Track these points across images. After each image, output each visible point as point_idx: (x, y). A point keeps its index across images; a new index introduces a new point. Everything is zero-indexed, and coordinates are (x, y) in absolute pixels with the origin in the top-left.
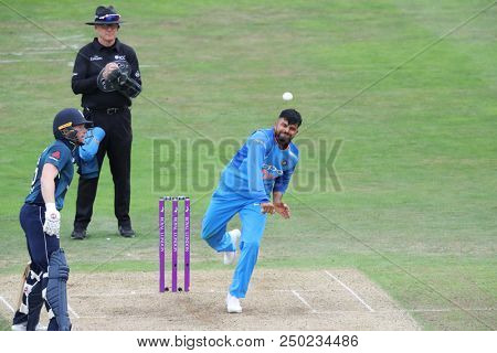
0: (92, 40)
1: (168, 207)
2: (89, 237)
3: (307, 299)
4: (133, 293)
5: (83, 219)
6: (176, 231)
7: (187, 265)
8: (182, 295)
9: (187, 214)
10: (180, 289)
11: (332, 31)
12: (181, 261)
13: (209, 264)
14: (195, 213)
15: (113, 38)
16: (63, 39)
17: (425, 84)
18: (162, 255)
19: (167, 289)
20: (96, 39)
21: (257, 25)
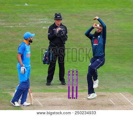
6: (73, 80)
7: (77, 90)
9: (77, 75)
10: (74, 98)
12: (75, 89)
13: (83, 90)
21: (102, 16)
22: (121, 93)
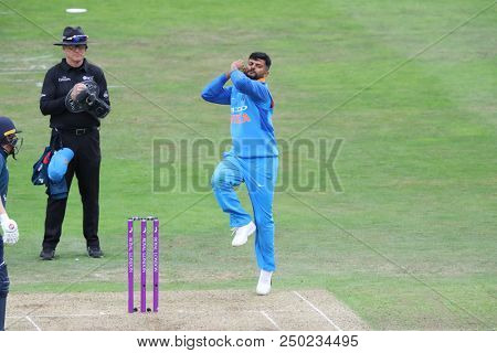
0: (60, 61)
1: (137, 228)
2: (57, 257)
3: (276, 319)
4: (102, 313)
5: (51, 239)
6: (145, 252)
7: (156, 285)
8: (151, 315)
9: (156, 235)
10: (149, 310)
11: (300, 52)
12: (149, 282)
13: (177, 285)
14: (164, 234)
15: (80, 58)
16: (32, 59)
17: (394, 105)
18: (131, 275)
19: (136, 310)
20: (64, 60)
21: (226, 45)
22: (297, 290)
